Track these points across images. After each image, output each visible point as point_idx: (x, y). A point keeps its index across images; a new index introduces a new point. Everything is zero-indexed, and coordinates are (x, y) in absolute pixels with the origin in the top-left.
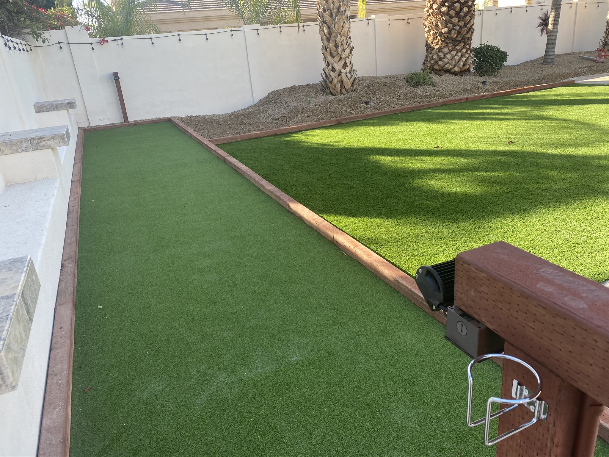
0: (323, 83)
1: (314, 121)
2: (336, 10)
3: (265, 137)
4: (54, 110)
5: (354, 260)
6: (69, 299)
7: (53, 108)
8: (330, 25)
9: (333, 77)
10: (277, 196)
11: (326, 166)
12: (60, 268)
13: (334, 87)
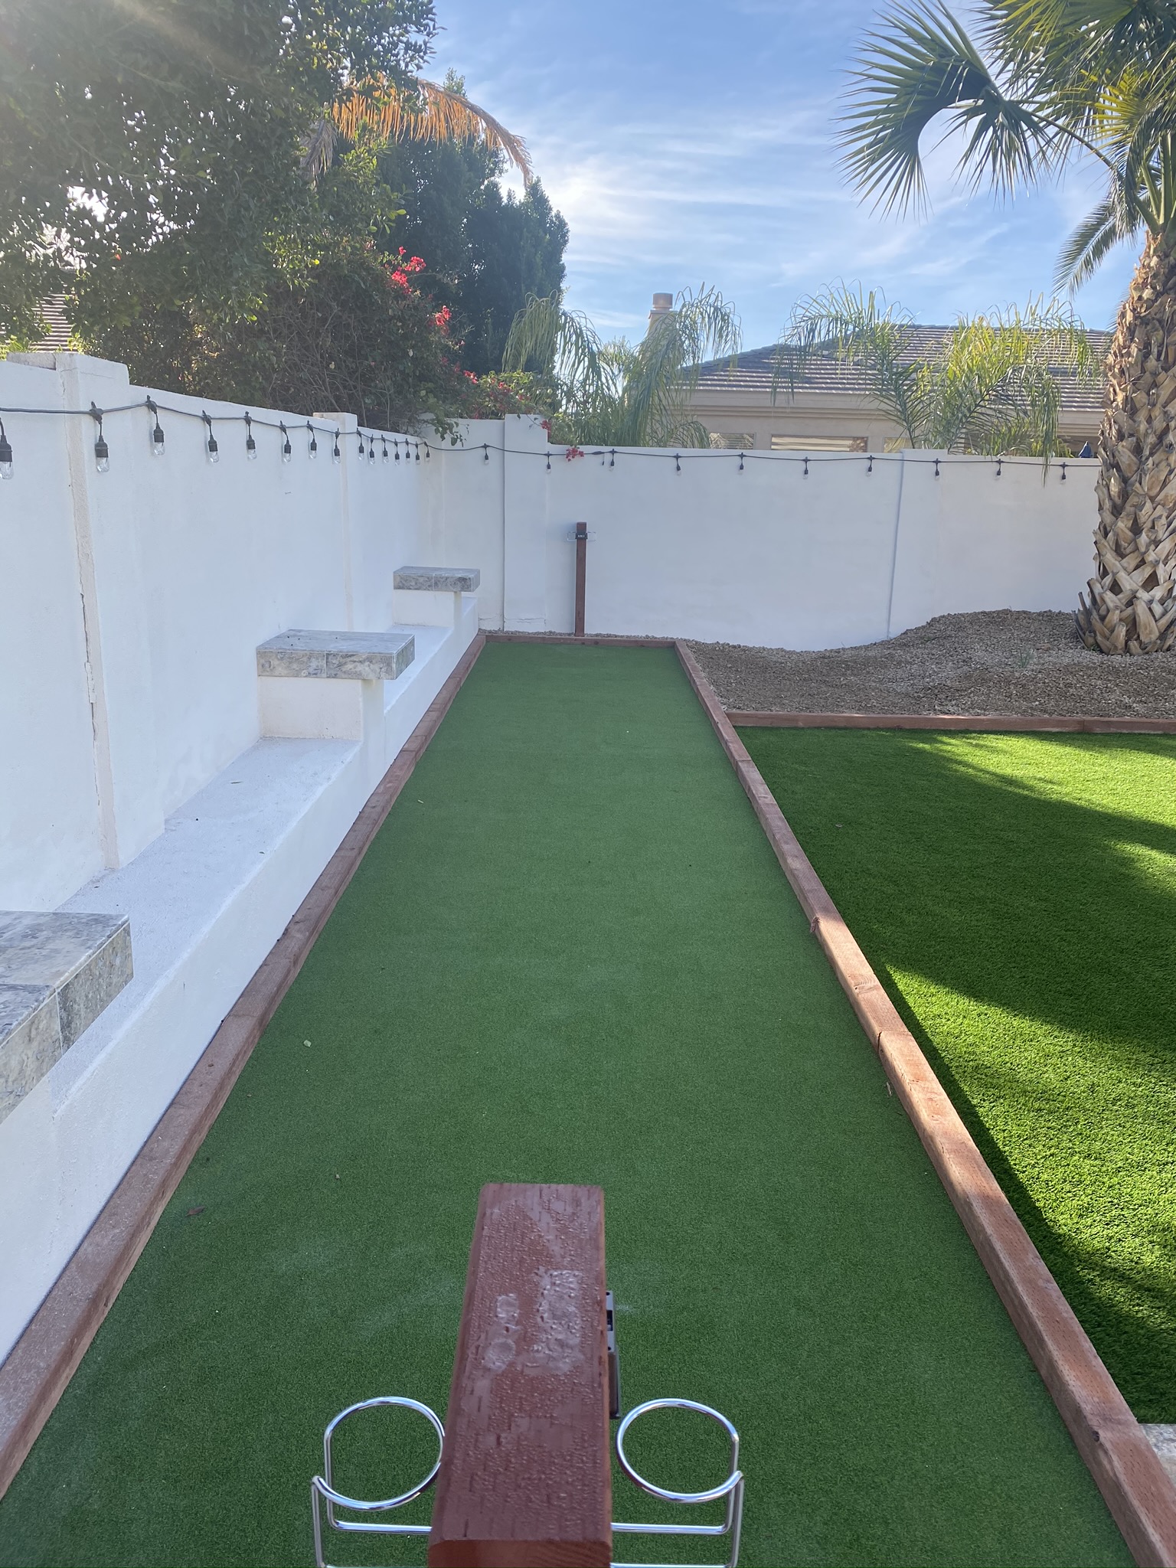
0: (1081, 618)
1: (1016, 713)
2: (1155, 439)
3: (869, 729)
4: (429, 588)
5: (903, 1113)
6: (258, 1007)
7: (429, 583)
8: (1129, 475)
9: (1111, 605)
10: (801, 890)
11: (979, 840)
12: (279, 935)
13: (1107, 633)
